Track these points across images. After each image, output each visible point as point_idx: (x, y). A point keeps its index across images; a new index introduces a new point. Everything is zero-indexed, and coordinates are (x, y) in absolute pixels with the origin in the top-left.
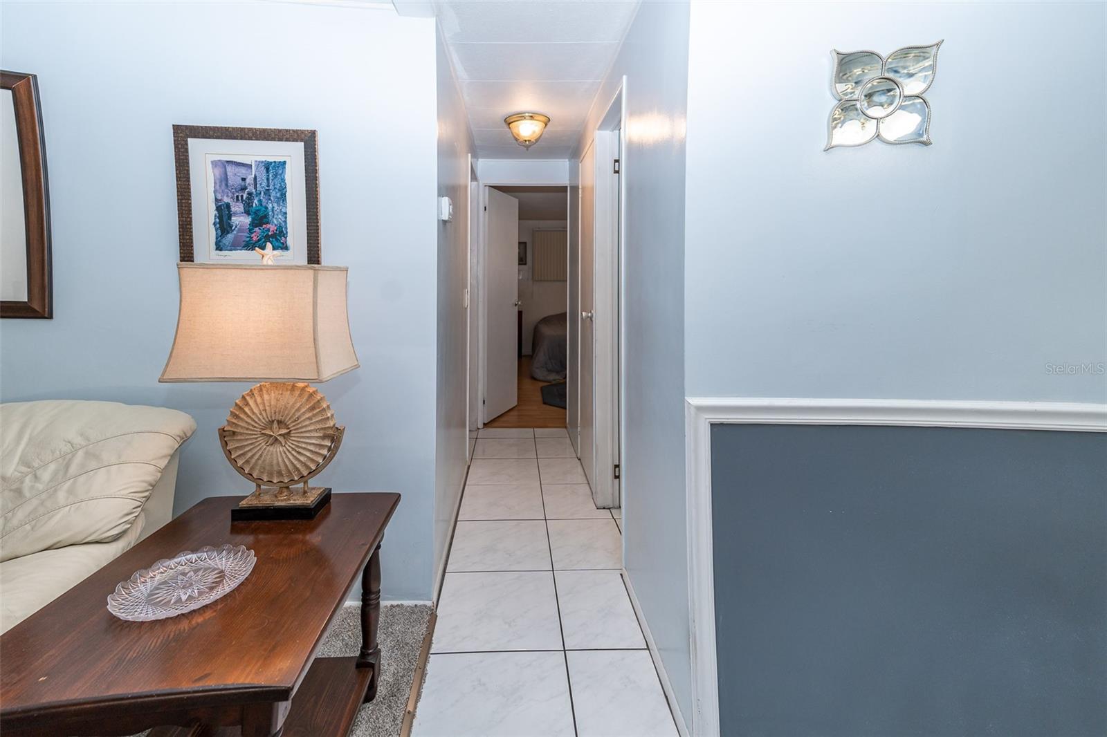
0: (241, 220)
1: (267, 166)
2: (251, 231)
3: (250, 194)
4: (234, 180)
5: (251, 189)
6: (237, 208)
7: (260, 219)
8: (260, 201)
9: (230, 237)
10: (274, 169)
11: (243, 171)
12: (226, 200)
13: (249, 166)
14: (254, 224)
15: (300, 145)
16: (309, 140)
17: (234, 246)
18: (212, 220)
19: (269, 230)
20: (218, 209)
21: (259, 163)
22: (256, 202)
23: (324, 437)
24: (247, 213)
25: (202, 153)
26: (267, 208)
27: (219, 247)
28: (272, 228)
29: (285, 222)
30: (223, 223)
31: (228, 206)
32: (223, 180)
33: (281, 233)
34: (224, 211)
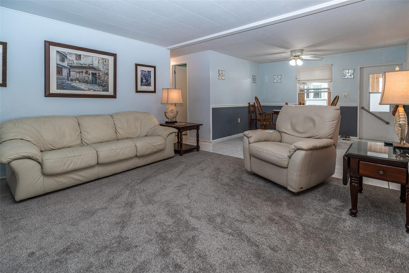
0: (144, 81)
1: (148, 71)
2: (146, 83)
3: (146, 76)
4: (143, 74)
5: (146, 75)
6: (144, 78)
7: (147, 81)
9: (143, 84)
10: (149, 72)
11: (145, 72)
12: (142, 77)
13: (146, 71)
14: (146, 82)
15: (153, 68)
16: (154, 67)
18: (140, 81)
20: (141, 78)
21: (147, 71)
22: (147, 78)
24: (145, 79)
25: (139, 68)
27: (141, 86)
28: (149, 82)
29: (151, 81)
30: (142, 81)
32: (142, 74)
33: (150, 83)
34: (142, 79)
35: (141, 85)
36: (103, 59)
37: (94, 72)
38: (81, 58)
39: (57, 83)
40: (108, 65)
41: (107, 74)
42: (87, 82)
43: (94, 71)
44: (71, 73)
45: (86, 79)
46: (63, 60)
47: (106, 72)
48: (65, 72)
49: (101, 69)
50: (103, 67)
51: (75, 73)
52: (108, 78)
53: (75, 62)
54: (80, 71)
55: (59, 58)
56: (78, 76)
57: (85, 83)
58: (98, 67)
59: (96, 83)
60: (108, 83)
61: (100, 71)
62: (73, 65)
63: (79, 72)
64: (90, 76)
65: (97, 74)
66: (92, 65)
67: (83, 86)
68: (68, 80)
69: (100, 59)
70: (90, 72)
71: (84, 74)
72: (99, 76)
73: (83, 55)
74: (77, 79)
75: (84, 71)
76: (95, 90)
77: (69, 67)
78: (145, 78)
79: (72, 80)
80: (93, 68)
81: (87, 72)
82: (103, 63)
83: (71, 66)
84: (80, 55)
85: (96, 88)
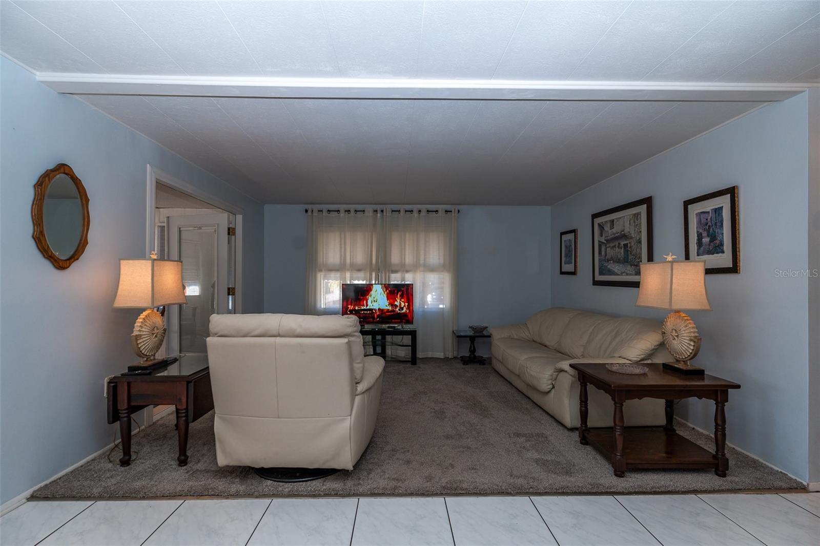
0: (706, 240)
1: (716, 210)
2: (709, 245)
3: (709, 226)
4: (703, 221)
5: (710, 224)
6: (705, 234)
7: (713, 238)
8: (713, 229)
10: (718, 211)
11: (706, 215)
12: (701, 231)
13: (709, 212)
14: (711, 241)
15: (729, 196)
16: (732, 192)
17: (703, 254)
19: (716, 243)
20: (698, 236)
21: (712, 210)
22: (711, 230)
24: (708, 236)
25: (693, 211)
26: (715, 232)
27: (698, 255)
28: (717, 242)
29: (723, 238)
30: (700, 243)
31: (701, 233)
32: (699, 222)
33: (722, 244)
34: (700, 237)
35: (698, 252)
36: (635, 215)
37: (626, 242)
38: (614, 225)
39: (599, 266)
40: (641, 224)
41: (640, 242)
42: (618, 261)
43: (626, 240)
44: (607, 249)
45: (619, 257)
46: (602, 235)
47: (638, 239)
48: (603, 249)
49: (633, 235)
50: (635, 230)
51: (610, 249)
53: (610, 232)
54: (614, 244)
55: (599, 232)
56: (612, 254)
58: (629, 232)
59: (628, 262)
61: (632, 238)
62: (608, 238)
63: (613, 247)
64: (623, 250)
65: (629, 245)
66: (624, 230)
67: (616, 268)
68: (606, 261)
69: (632, 216)
70: (622, 243)
71: (617, 249)
72: (631, 247)
73: (616, 219)
74: (612, 259)
75: (617, 244)
76: (627, 275)
77: (605, 242)
78: (708, 231)
79: (608, 261)
80: (624, 236)
81: (619, 244)
82: (635, 222)
83: (607, 241)
84: (613, 221)
85: (628, 269)
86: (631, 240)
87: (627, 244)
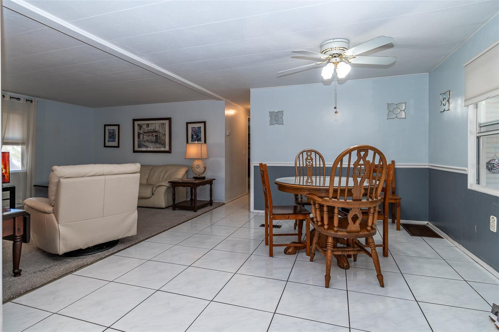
0: (195, 137)
1: (199, 127)
4: (194, 130)
5: (196, 131)
6: (194, 135)
7: (197, 136)
9: (193, 139)
10: (200, 128)
11: (195, 129)
12: (193, 133)
13: (196, 128)
14: (197, 137)
15: (203, 124)
16: (205, 123)
17: (194, 141)
21: (197, 127)
22: (197, 134)
23: (204, 168)
24: (196, 135)
25: (190, 126)
27: (192, 141)
30: (192, 137)
32: (192, 131)
33: (200, 138)
34: (192, 135)
36: (162, 123)
37: (157, 134)
38: (149, 126)
39: (138, 144)
40: (165, 128)
41: (165, 135)
42: (152, 142)
44: (144, 136)
45: (152, 140)
46: (140, 130)
47: (164, 133)
48: (141, 136)
49: (161, 132)
50: (162, 130)
51: (146, 136)
52: (165, 138)
53: (146, 129)
54: (149, 134)
55: (138, 128)
56: (148, 139)
57: (151, 142)
58: (159, 130)
59: (157, 143)
60: (166, 141)
61: (160, 133)
62: (145, 131)
63: (148, 136)
64: (154, 138)
65: (158, 136)
66: (155, 129)
67: (150, 145)
68: (143, 142)
69: (160, 124)
70: (154, 134)
71: (151, 137)
72: (159, 136)
73: (151, 123)
74: (147, 141)
75: (151, 134)
76: (157, 148)
78: (196, 134)
79: (145, 141)
80: (156, 132)
81: (152, 135)
82: (162, 126)
83: (144, 132)
84: (149, 124)
85: (158, 145)
86: (160, 134)
87: (157, 135)
